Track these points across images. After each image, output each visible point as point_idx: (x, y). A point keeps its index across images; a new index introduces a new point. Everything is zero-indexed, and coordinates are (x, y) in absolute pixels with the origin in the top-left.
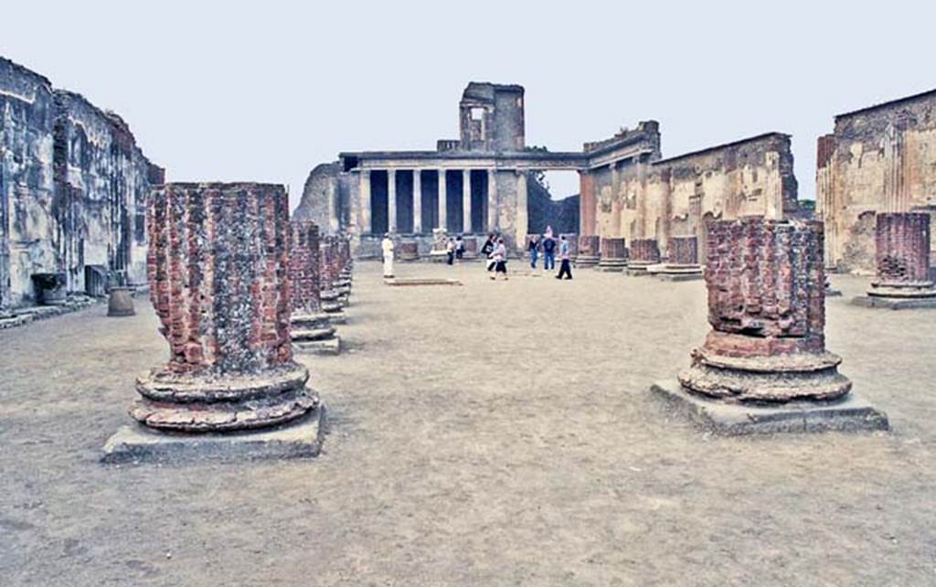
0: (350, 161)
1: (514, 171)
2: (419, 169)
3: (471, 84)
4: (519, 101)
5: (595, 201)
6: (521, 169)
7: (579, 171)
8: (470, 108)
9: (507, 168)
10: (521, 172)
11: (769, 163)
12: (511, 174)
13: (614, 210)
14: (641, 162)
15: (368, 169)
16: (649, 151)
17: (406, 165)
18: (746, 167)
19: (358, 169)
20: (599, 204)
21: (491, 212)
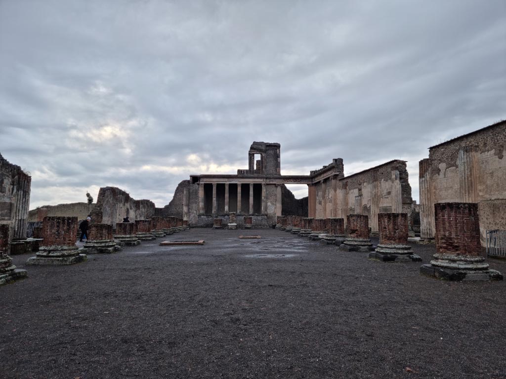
0: (195, 179)
1: (275, 184)
2: (228, 183)
3: (254, 142)
4: (278, 150)
5: (315, 199)
6: (278, 183)
7: (308, 185)
8: (254, 154)
9: (271, 183)
10: (278, 185)
11: (394, 177)
12: (274, 186)
13: (323, 204)
14: (334, 179)
15: (203, 183)
16: (337, 173)
17: (221, 181)
18: (383, 180)
19: (198, 183)
20: (318, 201)
21: (263, 204)
